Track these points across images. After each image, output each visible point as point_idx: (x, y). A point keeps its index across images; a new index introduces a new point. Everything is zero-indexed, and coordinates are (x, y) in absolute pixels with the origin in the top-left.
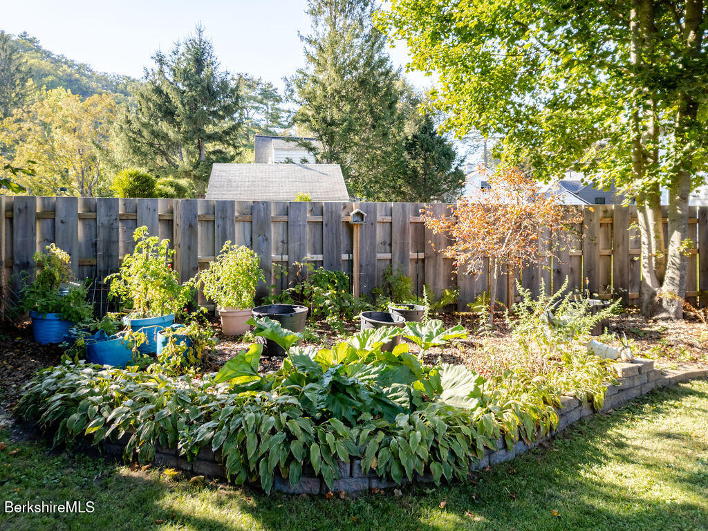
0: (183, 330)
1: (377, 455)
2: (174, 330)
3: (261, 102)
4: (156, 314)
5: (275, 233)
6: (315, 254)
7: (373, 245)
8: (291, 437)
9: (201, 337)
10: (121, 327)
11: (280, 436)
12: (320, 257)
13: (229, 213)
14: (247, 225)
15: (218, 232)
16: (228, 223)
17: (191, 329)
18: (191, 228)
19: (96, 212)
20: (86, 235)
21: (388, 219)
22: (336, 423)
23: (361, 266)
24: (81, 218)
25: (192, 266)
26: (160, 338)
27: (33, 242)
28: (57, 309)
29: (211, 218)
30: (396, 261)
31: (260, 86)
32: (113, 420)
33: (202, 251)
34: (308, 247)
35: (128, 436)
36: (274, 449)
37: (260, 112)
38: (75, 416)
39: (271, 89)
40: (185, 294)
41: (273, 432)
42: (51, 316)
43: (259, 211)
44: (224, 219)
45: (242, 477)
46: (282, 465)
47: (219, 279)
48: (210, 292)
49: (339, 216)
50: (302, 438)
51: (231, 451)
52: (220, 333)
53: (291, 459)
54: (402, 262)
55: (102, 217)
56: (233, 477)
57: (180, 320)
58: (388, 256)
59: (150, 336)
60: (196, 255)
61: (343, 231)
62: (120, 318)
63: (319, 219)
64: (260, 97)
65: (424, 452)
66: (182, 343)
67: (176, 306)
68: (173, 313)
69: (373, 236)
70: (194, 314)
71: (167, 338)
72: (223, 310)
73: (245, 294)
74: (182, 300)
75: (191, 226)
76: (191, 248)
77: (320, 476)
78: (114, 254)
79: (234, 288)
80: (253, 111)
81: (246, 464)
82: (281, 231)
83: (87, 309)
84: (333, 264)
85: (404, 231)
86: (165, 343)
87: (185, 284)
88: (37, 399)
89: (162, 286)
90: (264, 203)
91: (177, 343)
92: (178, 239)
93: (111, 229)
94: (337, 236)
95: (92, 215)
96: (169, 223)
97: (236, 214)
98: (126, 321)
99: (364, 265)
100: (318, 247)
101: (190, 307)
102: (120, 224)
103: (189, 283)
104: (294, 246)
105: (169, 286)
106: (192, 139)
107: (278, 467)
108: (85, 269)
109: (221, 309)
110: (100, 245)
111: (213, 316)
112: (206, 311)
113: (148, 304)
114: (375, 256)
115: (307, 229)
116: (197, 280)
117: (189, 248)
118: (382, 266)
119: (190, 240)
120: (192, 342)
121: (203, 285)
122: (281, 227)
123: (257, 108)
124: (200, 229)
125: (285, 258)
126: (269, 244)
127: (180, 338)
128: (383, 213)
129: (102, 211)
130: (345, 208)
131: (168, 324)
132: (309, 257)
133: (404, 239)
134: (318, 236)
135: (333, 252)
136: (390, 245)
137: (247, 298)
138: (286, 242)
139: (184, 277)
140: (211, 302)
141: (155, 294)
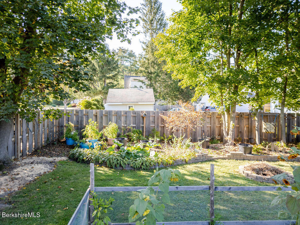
0: (100, 143)
1: (133, 164)
2: (98, 143)
3: (128, 58)
4: (93, 139)
5: (123, 119)
6: (134, 124)
7: (149, 122)
8: (118, 160)
9: (103, 144)
10: (86, 142)
11: (116, 160)
12: (135, 125)
13: (111, 114)
14: (116, 117)
15: (108, 118)
16: (111, 116)
17: (102, 142)
18: (102, 117)
19: (78, 113)
20: (76, 119)
21: (154, 115)
22: (126, 159)
23: (146, 128)
24: (75, 115)
25: (102, 127)
26: (95, 144)
27: (64, 121)
28: (72, 137)
29: (106, 115)
30: (156, 127)
31: (128, 52)
32: (88, 157)
33: (104, 123)
34: (132, 122)
35: (90, 160)
36: (115, 162)
37: (128, 62)
38: (81, 156)
39: (132, 53)
40: (100, 134)
41: (115, 159)
42: (70, 139)
43: (119, 113)
44: (110, 115)
45: (110, 166)
46: (116, 164)
47: (108, 131)
48: (106, 134)
49: (140, 114)
50: (120, 160)
51: (108, 162)
52: (108, 144)
53: (118, 163)
54: (157, 127)
55: (80, 114)
56: (108, 166)
57: (99, 140)
58: (154, 125)
59: (93, 144)
60: (103, 124)
61: (141, 118)
62: (86, 140)
63: (135, 115)
64: (128, 56)
65: (141, 164)
66: (100, 145)
67: (98, 137)
68: (97, 139)
69: (149, 120)
70: (102, 139)
71: (96, 144)
72: (109, 139)
73: (114, 135)
74: (99, 136)
75: (101, 117)
76: (101, 123)
77: (122, 167)
78: (83, 124)
79: (112, 133)
80: (125, 62)
81: (110, 164)
82: (124, 118)
83: (78, 137)
84: (138, 127)
85: (158, 119)
86: (96, 145)
87: (100, 132)
88: (73, 154)
89: (95, 133)
90: (120, 111)
91: (99, 145)
92: (98, 120)
93: (82, 117)
94: (140, 120)
95: (77, 114)
96: (96, 116)
97: (113, 114)
98: (87, 140)
99: (147, 128)
100: (134, 123)
101: (101, 138)
102: (84, 116)
103: (101, 132)
104: (128, 122)
105: (97, 133)
106: (102, 79)
107: (115, 164)
108: (76, 127)
109: (108, 138)
110: (79, 122)
111: (107, 140)
112: (105, 139)
113: (92, 137)
114: (150, 125)
115: (132, 118)
116: (103, 131)
117: (101, 122)
118: (152, 128)
119: (101, 120)
120: (102, 145)
121: (104, 132)
122: (124, 117)
123: (127, 61)
124: (104, 118)
125: (125, 125)
126: (121, 122)
127: (99, 144)
128: (152, 114)
129: (80, 113)
130: (142, 112)
131: (96, 141)
132: (132, 125)
133: (158, 121)
134: (134, 120)
135: (138, 124)
136: (154, 122)
137: (115, 136)
138: (126, 121)
139: (100, 130)
140: (106, 137)
141: (94, 135)
